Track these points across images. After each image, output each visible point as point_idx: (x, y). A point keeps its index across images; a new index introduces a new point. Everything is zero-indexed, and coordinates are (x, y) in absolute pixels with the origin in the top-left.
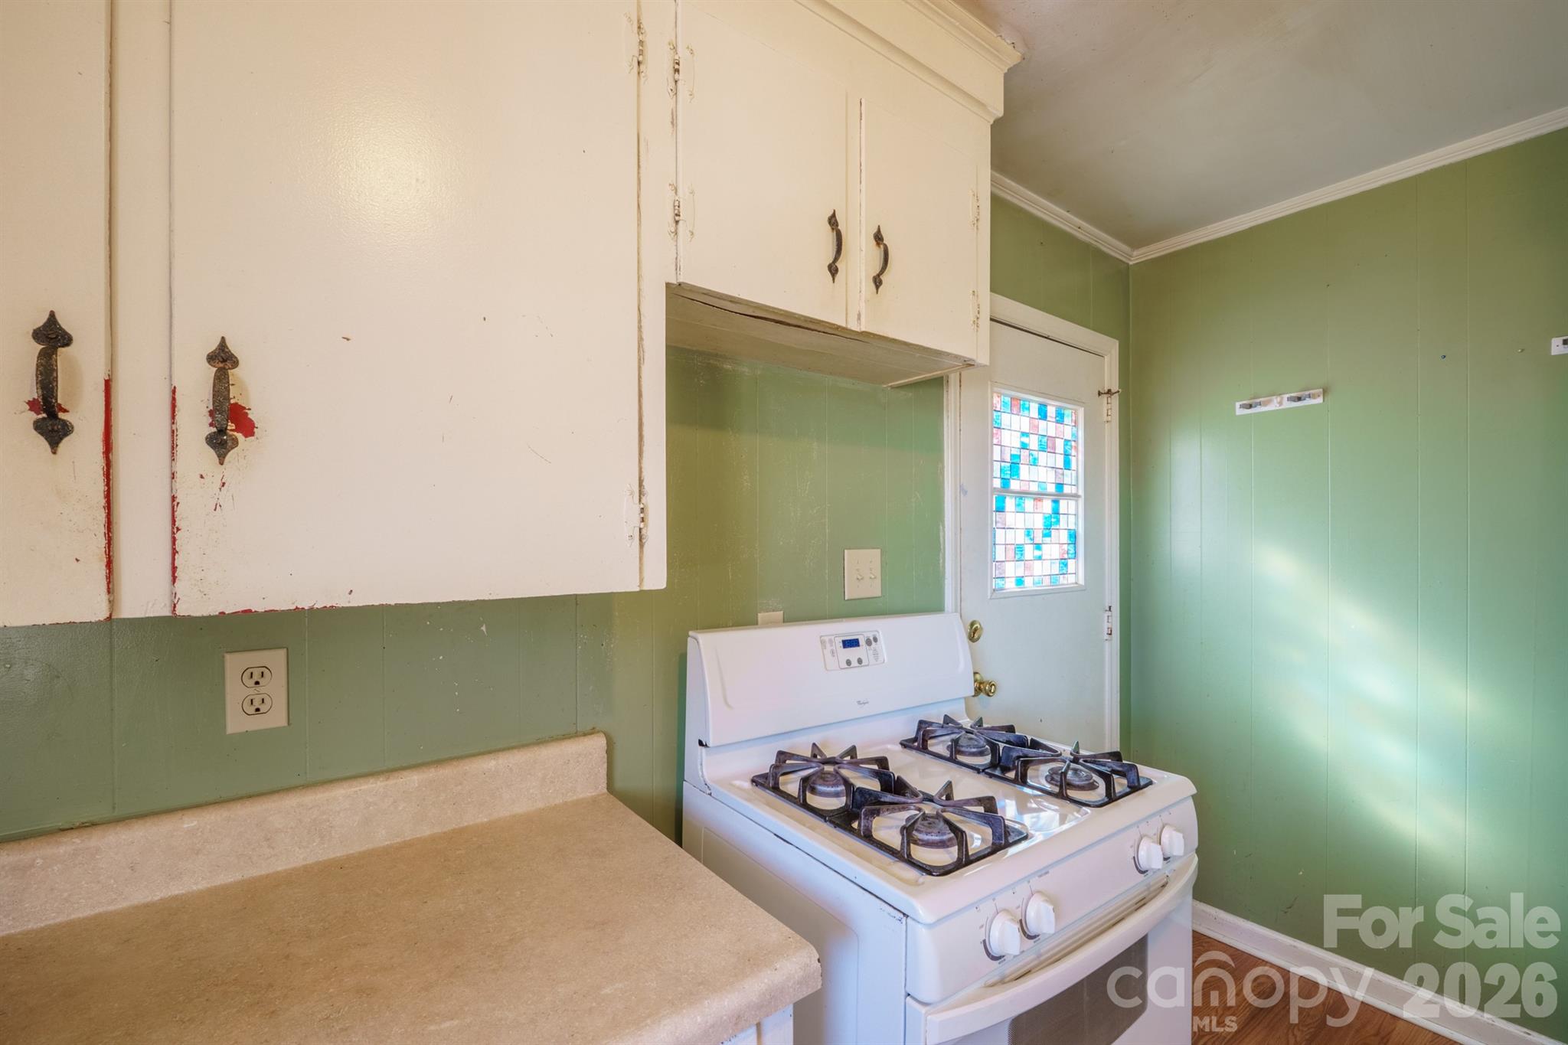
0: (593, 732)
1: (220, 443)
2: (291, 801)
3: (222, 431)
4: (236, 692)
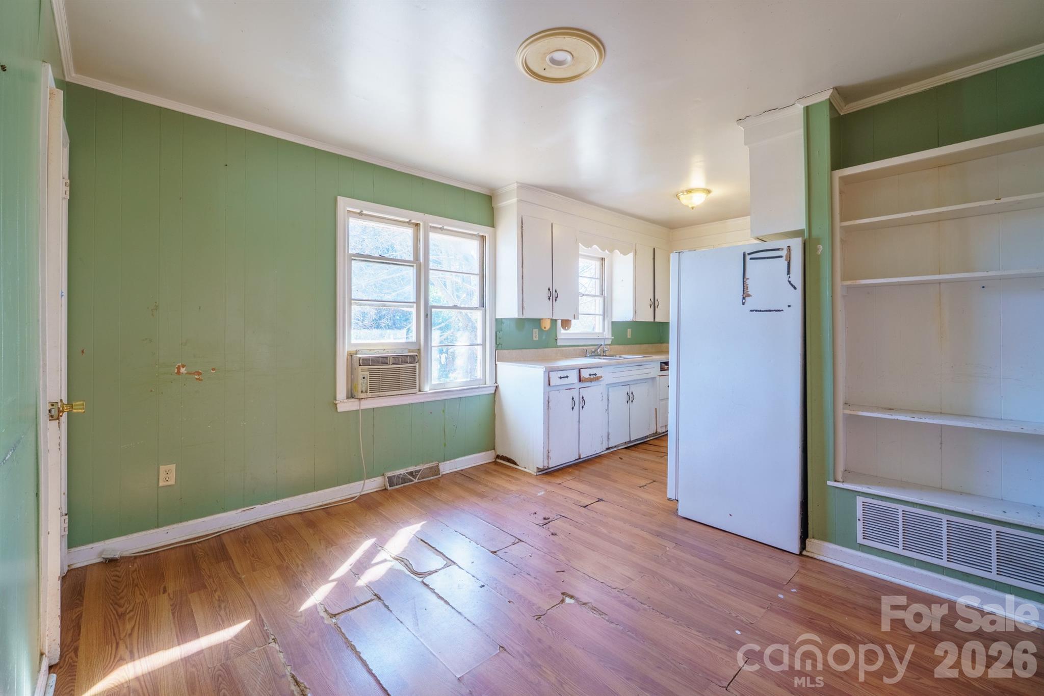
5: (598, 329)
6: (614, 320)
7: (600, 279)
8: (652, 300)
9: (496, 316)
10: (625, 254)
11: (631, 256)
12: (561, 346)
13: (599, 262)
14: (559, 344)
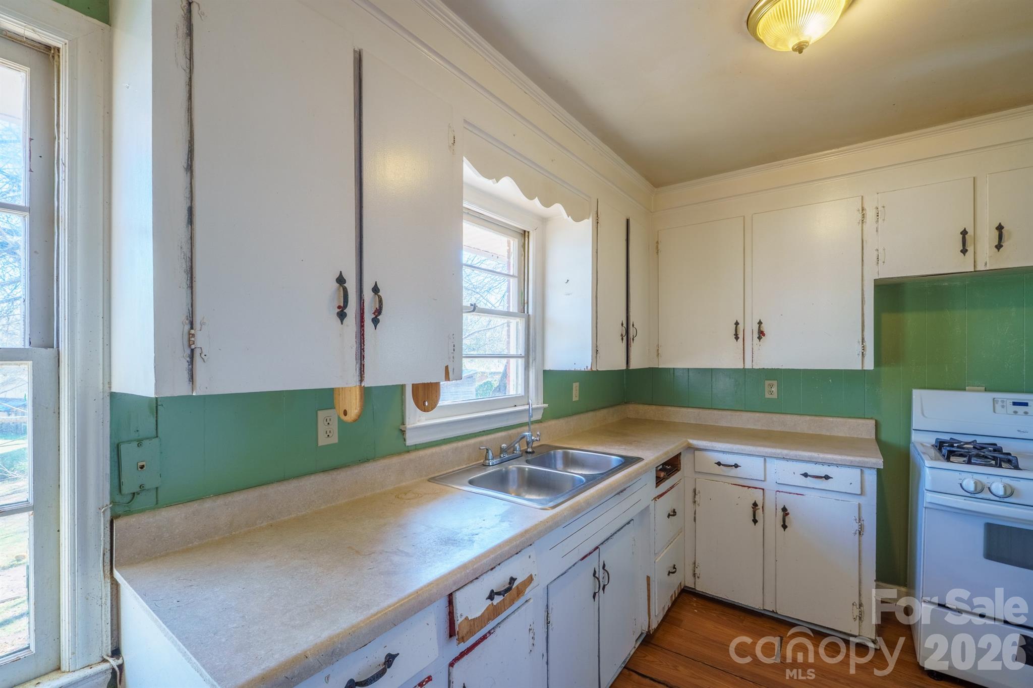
0: (872, 419)
1: (760, 338)
2: (778, 416)
3: (760, 336)
4: (767, 389)
5: (515, 388)
6: (548, 367)
7: (519, 277)
8: (625, 325)
9: (110, 388)
10: (577, 219)
11: (587, 224)
12: (417, 447)
13: (516, 240)
14: (410, 441)
